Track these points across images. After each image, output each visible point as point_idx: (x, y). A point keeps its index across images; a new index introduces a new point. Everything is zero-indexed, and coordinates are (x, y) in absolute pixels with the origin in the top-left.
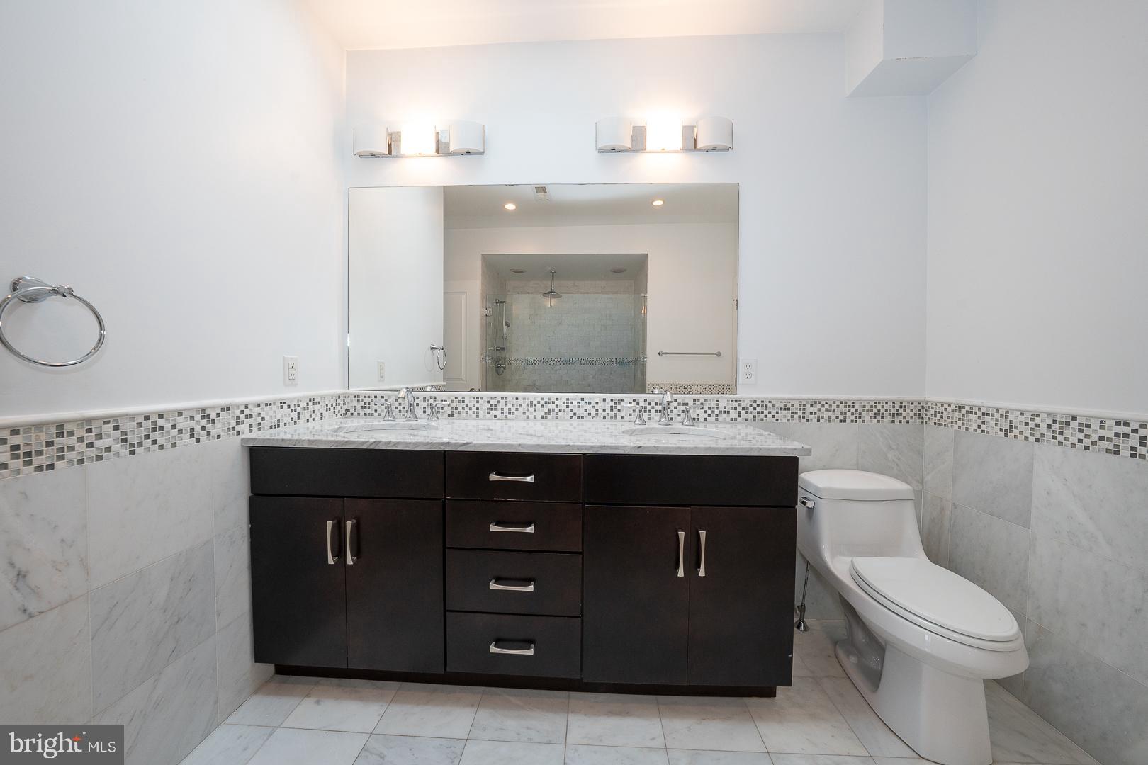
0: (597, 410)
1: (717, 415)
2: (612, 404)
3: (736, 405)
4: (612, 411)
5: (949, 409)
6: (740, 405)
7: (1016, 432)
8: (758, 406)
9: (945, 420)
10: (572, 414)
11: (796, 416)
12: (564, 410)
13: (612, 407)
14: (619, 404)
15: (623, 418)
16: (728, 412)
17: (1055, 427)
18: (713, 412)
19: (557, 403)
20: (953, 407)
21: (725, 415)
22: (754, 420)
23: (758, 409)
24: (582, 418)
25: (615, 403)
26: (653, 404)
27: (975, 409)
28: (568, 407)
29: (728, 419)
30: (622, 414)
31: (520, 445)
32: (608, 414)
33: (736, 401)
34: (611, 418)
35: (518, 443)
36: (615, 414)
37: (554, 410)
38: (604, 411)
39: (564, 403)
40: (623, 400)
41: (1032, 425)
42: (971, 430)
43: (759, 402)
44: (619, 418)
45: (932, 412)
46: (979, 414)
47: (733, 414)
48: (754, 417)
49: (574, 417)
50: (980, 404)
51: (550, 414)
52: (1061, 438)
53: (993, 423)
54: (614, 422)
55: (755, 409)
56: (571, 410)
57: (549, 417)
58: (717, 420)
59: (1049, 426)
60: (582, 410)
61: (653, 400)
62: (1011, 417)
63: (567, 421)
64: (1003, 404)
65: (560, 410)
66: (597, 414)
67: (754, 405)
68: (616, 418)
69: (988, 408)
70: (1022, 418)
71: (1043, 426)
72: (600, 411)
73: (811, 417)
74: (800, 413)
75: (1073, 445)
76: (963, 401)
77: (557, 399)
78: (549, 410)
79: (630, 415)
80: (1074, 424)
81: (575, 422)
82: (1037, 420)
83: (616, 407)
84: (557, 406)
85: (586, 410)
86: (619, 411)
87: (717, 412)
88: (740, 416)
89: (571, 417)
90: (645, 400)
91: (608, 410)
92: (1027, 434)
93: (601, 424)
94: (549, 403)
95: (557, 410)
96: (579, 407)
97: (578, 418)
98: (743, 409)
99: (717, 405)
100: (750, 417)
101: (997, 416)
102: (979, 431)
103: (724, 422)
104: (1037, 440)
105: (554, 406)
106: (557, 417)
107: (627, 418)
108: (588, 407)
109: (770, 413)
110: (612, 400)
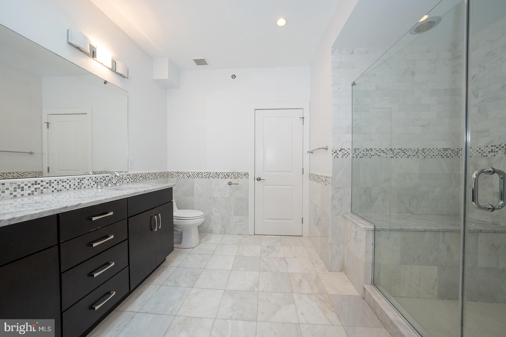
0: (70, 185)
1: (123, 181)
2: (79, 181)
3: (128, 176)
4: (79, 184)
5: (175, 173)
6: (130, 176)
7: (190, 177)
8: (135, 176)
9: (174, 176)
10: (53, 189)
11: (144, 179)
12: (48, 188)
13: (79, 182)
14: (83, 180)
15: (85, 187)
16: (126, 179)
17: (197, 175)
18: (122, 180)
19: (42, 184)
20: (176, 172)
21: (125, 181)
22: (134, 181)
23: (135, 177)
24: (61, 190)
25: (81, 180)
26: (99, 179)
27: (182, 173)
28: (50, 185)
29: (126, 182)
30: (84, 185)
31: (106, 199)
32: (77, 187)
33: (129, 175)
34: (79, 188)
35: (105, 198)
36: (81, 186)
37: (39, 188)
38: (74, 185)
39: (47, 183)
40: (85, 178)
41: (193, 175)
42: (181, 177)
43: (135, 175)
44: (83, 187)
45: (170, 174)
46: (183, 174)
47: (128, 180)
48: (134, 180)
49: (55, 191)
50: (183, 171)
51: (36, 191)
52: (198, 177)
53: (186, 175)
54: (80, 190)
55: (134, 177)
56: (53, 187)
57: (35, 193)
58: (123, 183)
59: (196, 175)
60: (60, 186)
61: (99, 177)
62: (189, 174)
63: (50, 194)
64: (188, 171)
65: (45, 188)
66: (70, 187)
67: (134, 176)
68: (81, 188)
69: (185, 172)
70: (192, 174)
71: (195, 175)
72: (72, 185)
73: (148, 178)
74: (145, 178)
75: (200, 178)
76: (179, 171)
77: (42, 181)
78: (36, 189)
79: (88, 185)
80: (200, 174)
81: (56, 194)
82: (194, 174)
83: (81, 182)
84: (42, 186)
85: (63, 186)
86: (83, 184)
87: (123, 180)
88: (130, 181)
89: (53, 191)
90: (96, 177)
91: (77, 184)
92: (192, 177)
93: (73, 192)
94: (36, 184)
95: (42, 188)
96: (58, 184)
97: (58, 191)
98: (131, 178)
99: (123, 177)
100: (133, 180)
101: (187, 174)
102: (183, 177)
103: (125, 183)
104: (194, 178)
105: (39, 186)
106: (42, 193)
107: (87, 187)
108: (64, 184)
109: (138, 178)
110: (79, 179)
